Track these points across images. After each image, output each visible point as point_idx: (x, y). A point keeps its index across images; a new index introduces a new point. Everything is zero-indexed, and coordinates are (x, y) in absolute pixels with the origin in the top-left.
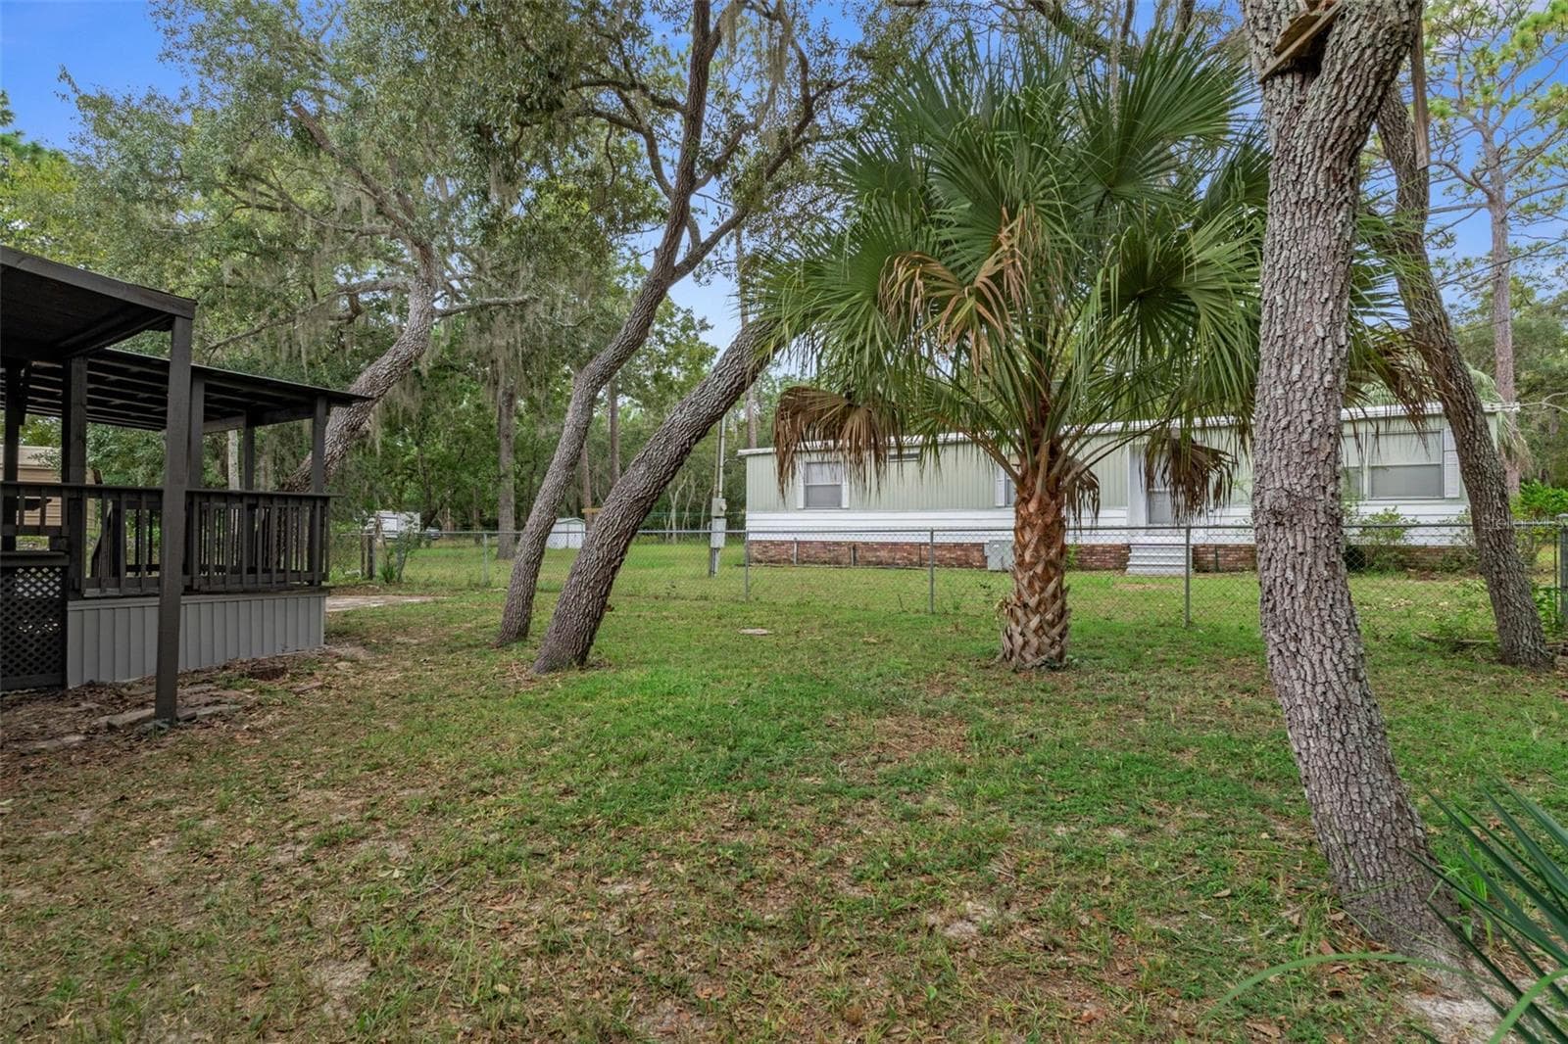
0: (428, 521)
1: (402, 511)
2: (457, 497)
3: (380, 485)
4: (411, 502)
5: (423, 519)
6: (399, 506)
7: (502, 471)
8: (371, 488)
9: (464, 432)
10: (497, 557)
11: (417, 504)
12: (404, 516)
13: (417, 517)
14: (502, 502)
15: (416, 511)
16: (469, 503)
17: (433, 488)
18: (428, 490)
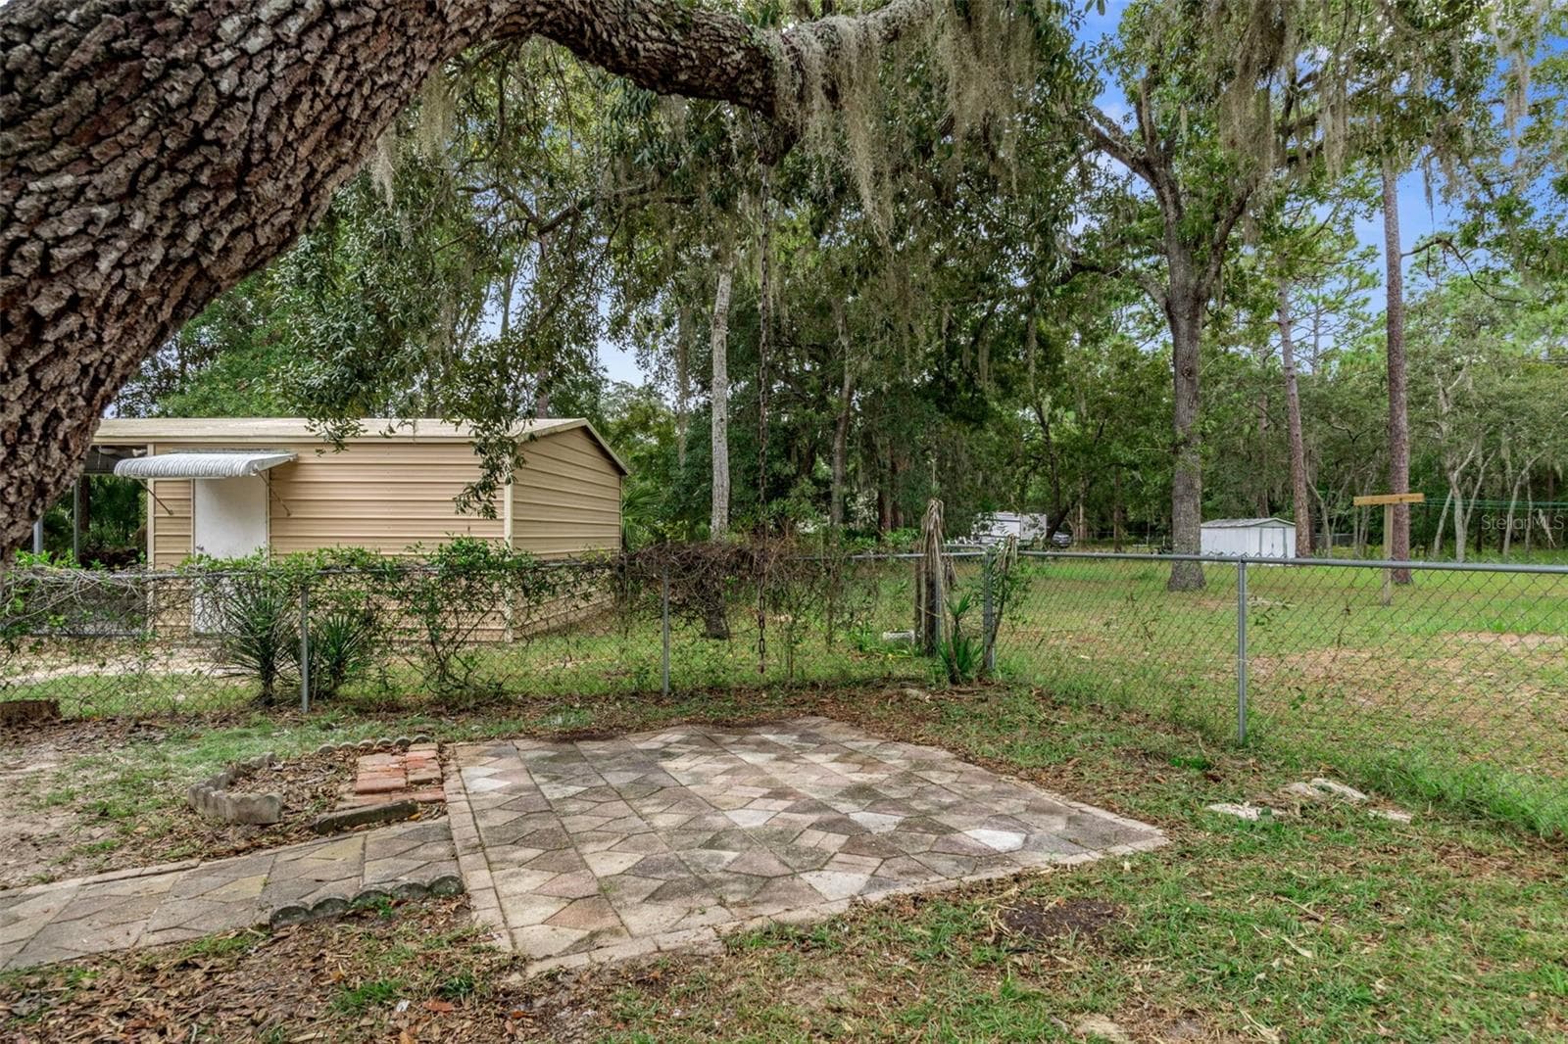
0: (1055, 525)
1: (1025, 513)
2: (1096, 489)
3: (998, 478)
4: (1036, 501)
5: (1049, 522)
6: (1021, 506)
7: (1181, 435)
8: (986, 481)
9: (1102, 400)
10: (1171, 585)
11: (1043, 504)
12: (1027, 518)
13: (1043, 520)
14: (1180, 489)
15: (1042, 512)
16: (1109, 499)
17: (1062, 481)
18: (1057, 483)
